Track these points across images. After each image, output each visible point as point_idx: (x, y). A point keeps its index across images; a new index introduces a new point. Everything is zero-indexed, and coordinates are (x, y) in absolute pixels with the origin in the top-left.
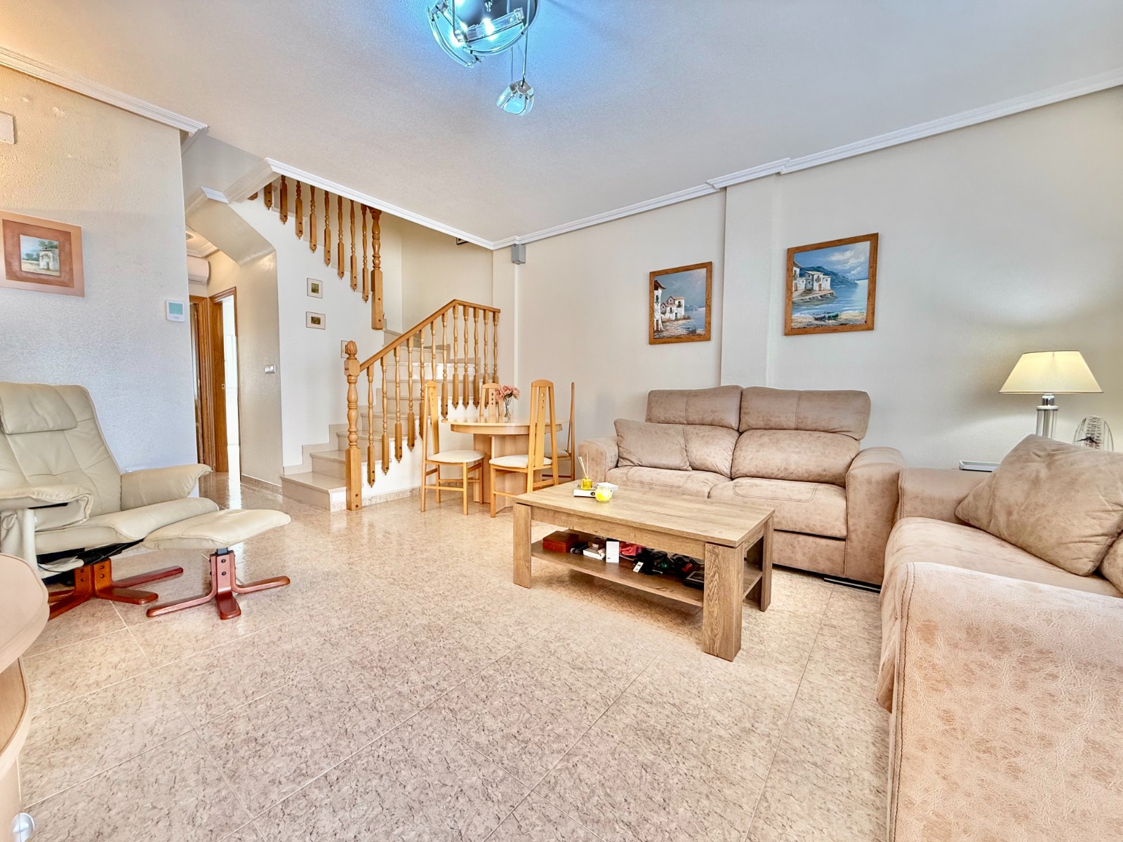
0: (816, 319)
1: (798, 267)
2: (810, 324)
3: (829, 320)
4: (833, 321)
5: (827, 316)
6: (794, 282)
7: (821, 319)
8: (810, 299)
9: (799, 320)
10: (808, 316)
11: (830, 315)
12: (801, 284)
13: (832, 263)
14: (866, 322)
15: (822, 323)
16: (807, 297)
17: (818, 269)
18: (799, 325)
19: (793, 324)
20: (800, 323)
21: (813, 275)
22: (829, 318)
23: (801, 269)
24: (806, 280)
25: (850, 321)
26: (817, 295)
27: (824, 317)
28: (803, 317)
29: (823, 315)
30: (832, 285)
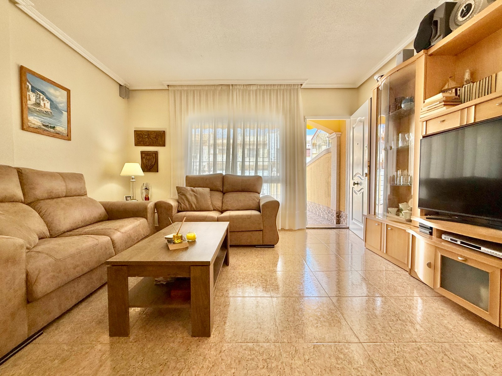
0: (44, 125)
1: (30, 84)
2: (40, 128)
3: (50, 128)
4: (53, 130)
5: (49, 125)
6: (28, 93)
7: (47, 126)
8: (39, 110)
9: (33, 122)
10: (39, 121)
11: (51, 125)
12: (32, 98)
13: (49, 93)
14: (68, 136)
15: (47, 129)
16: (38, 109)
17: (43, 93)
18: (33, 126)
19: (29, 124)
20: (34, 124)
21: (40, 95)
22: (51, 127)
23: (32, 86)
24: (36, 96)
25: (61, 133)
26: (43, 110)
27: (48, 126)
28: (34, 120)
29: (47, 124)
30: (51, 107)
